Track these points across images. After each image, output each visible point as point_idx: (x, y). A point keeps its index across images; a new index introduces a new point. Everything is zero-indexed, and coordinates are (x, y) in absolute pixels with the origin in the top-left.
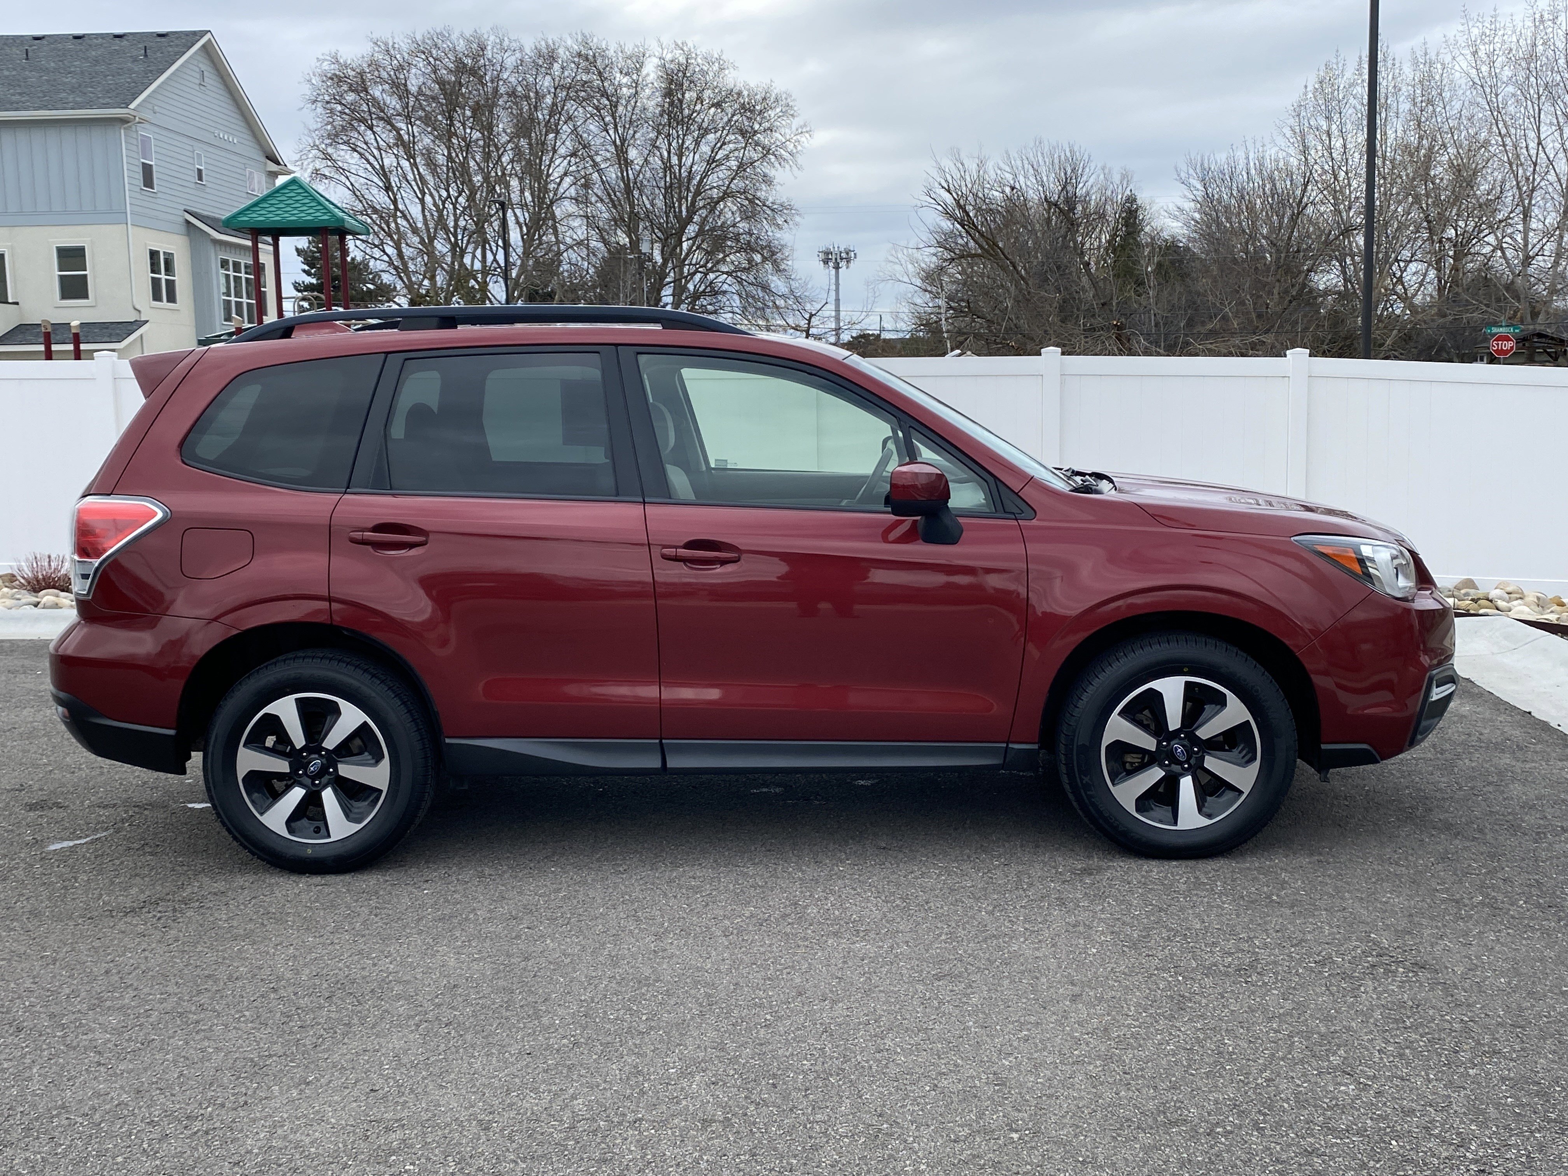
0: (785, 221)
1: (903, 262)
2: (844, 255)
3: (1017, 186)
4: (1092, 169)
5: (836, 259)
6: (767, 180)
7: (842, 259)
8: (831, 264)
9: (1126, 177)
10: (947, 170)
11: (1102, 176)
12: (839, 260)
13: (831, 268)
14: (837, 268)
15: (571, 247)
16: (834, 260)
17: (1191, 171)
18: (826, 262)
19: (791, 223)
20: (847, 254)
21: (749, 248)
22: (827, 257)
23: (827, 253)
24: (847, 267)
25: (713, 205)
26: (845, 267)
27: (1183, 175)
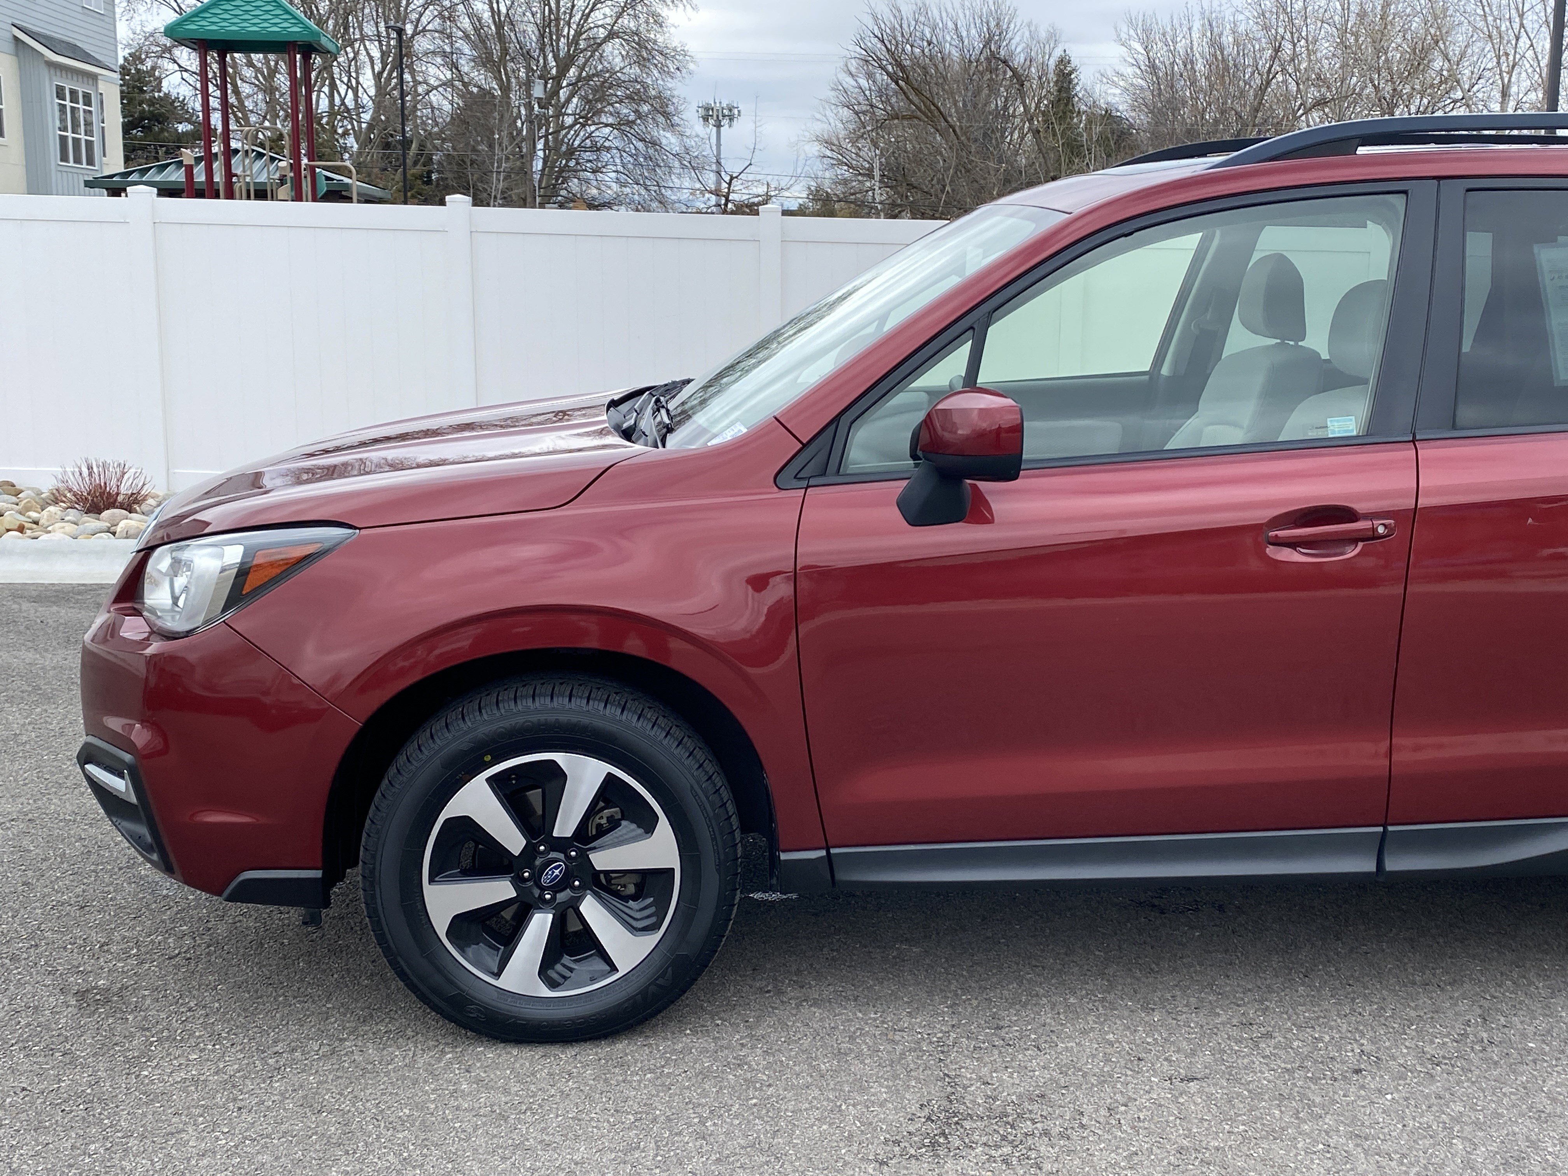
0: (678, 69)
1: (832, 121)
2: (726, 112)
3: (934, 40)
4: (1018, 25)
5: (718, 116)
6: (659, 22)
7: (724, 116)
8: (711, 121)
9: (1054, 37)
10: (880, 17)
11: (1027, 34)
12: (721, 118)
13: (711, 126)
14: (718, 126)
15: (436, 88)
16: (715, 117)
17: (1132, 32)
18: (706, 119)
19: (684, 71)
20: (730, 110)
21: (636, 98)
22: (708, 114)
23: (707, 109)
24: (730, 126)
25: (596, 45)
26: (727, 126)
27: (1124, 36)
